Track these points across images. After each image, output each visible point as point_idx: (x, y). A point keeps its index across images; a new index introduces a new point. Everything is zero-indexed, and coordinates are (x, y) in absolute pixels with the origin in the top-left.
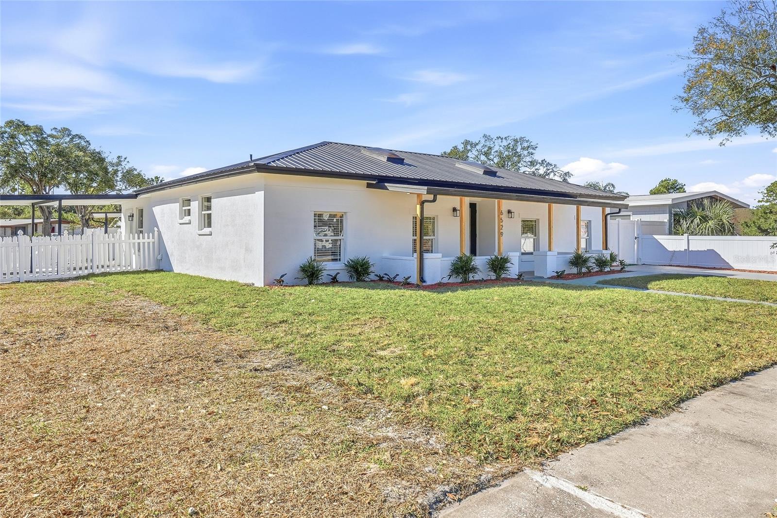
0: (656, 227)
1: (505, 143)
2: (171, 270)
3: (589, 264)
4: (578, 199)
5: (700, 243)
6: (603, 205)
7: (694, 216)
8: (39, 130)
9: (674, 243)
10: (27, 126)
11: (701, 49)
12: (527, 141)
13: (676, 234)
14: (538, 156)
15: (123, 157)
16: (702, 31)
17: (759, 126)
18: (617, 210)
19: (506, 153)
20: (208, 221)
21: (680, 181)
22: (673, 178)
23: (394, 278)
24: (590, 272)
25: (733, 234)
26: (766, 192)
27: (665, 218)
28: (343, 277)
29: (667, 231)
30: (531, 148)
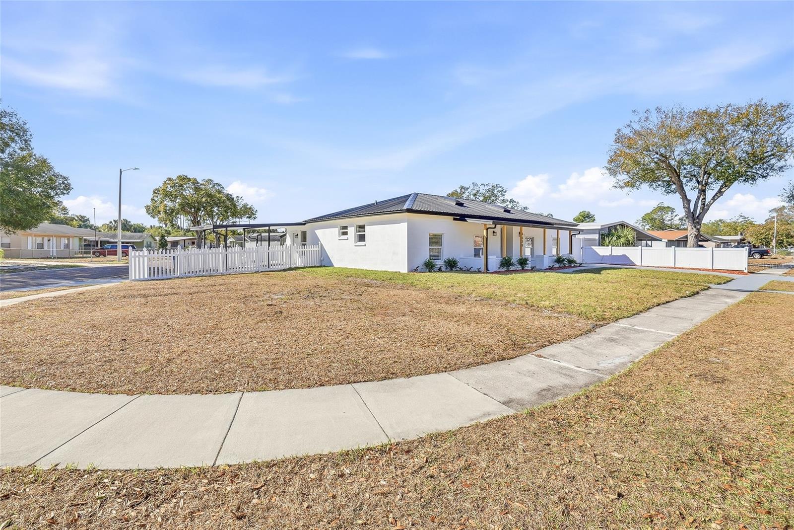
0: (591, 242)
1: (486, 188)
2: (331, 265)
3: (565, 262)
4: (555, 226)
5: (619, 251)
6: (570, 230)
7: (613, 235)
8: (195, 182)
9: (603, 251)
10: (189, 179)
11: (618, 140)
12: (501, 187)
13: (603, 246)
14: (508, 197)
15: (240, 197)
16: (619, 131)
17: (659, 189)
18: (578, 232)
19: (487, 194)
20: (362, 238)
21: (591, 213)
22: (587, 210)
23: (470, 269)
24: (565, 266)
25: (634, 246)
26: (641, 220)
27: (596, 237)
28: (443, 269)
29: (598, 245)
30: (503, 192)
